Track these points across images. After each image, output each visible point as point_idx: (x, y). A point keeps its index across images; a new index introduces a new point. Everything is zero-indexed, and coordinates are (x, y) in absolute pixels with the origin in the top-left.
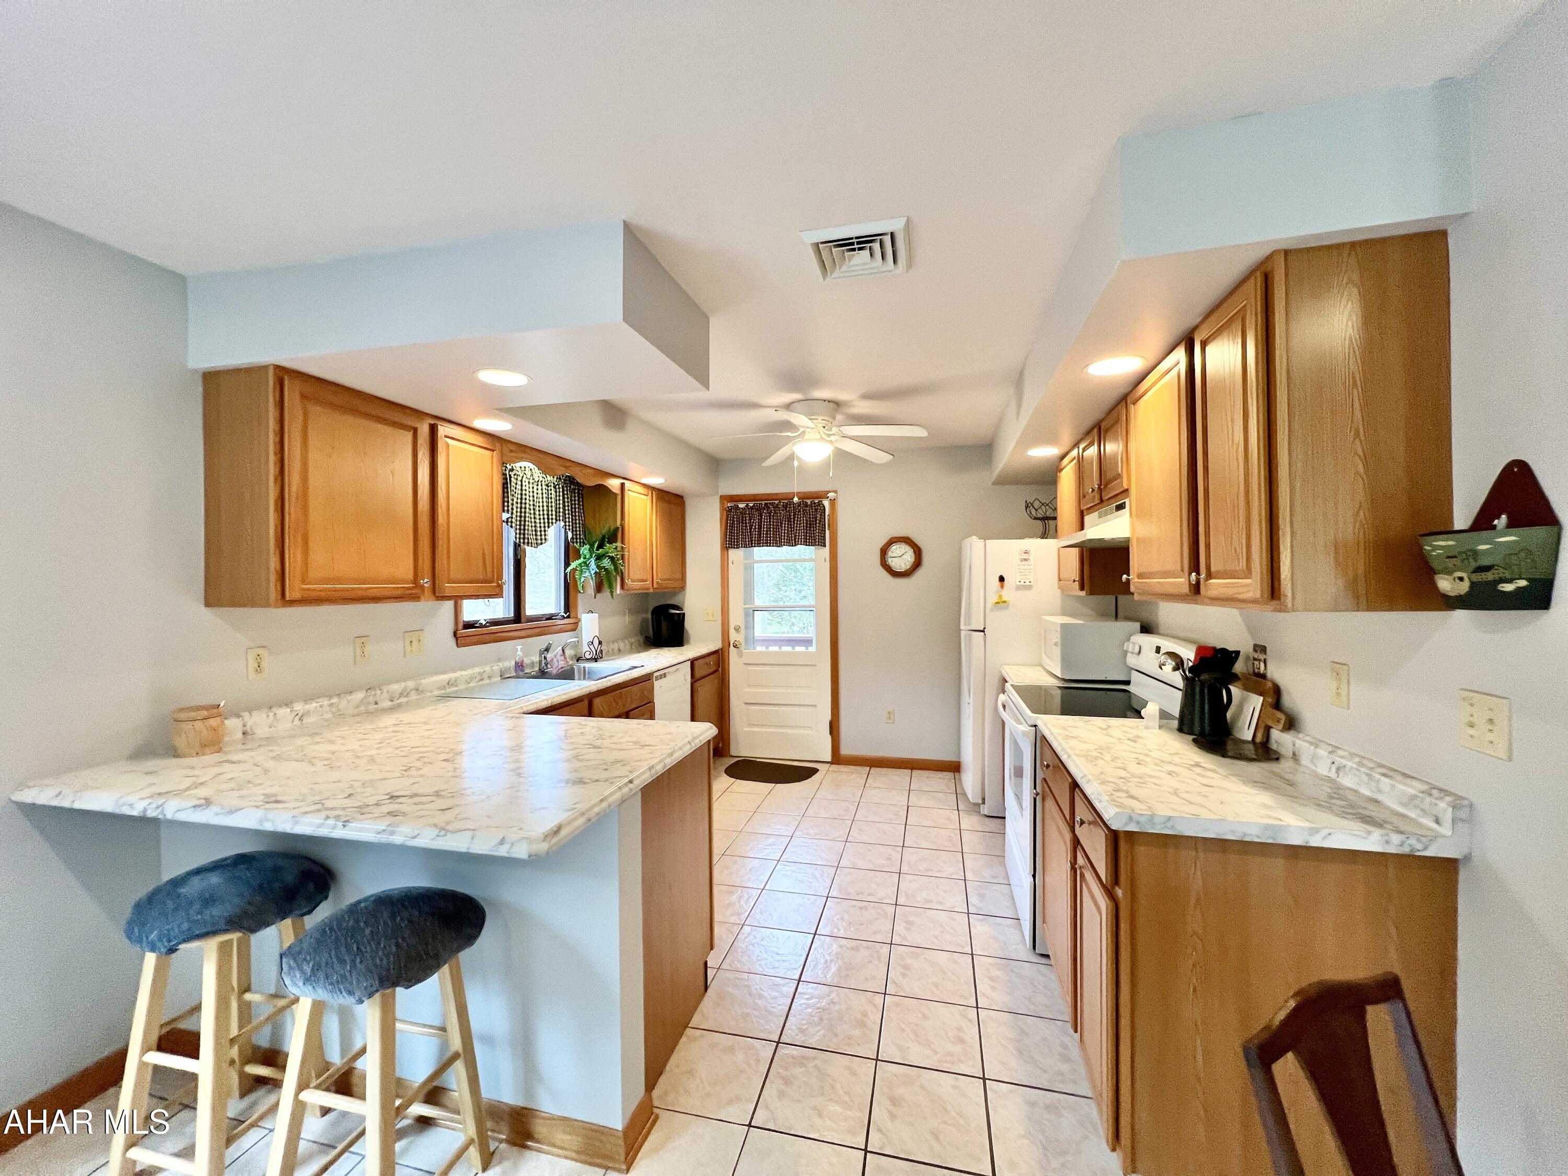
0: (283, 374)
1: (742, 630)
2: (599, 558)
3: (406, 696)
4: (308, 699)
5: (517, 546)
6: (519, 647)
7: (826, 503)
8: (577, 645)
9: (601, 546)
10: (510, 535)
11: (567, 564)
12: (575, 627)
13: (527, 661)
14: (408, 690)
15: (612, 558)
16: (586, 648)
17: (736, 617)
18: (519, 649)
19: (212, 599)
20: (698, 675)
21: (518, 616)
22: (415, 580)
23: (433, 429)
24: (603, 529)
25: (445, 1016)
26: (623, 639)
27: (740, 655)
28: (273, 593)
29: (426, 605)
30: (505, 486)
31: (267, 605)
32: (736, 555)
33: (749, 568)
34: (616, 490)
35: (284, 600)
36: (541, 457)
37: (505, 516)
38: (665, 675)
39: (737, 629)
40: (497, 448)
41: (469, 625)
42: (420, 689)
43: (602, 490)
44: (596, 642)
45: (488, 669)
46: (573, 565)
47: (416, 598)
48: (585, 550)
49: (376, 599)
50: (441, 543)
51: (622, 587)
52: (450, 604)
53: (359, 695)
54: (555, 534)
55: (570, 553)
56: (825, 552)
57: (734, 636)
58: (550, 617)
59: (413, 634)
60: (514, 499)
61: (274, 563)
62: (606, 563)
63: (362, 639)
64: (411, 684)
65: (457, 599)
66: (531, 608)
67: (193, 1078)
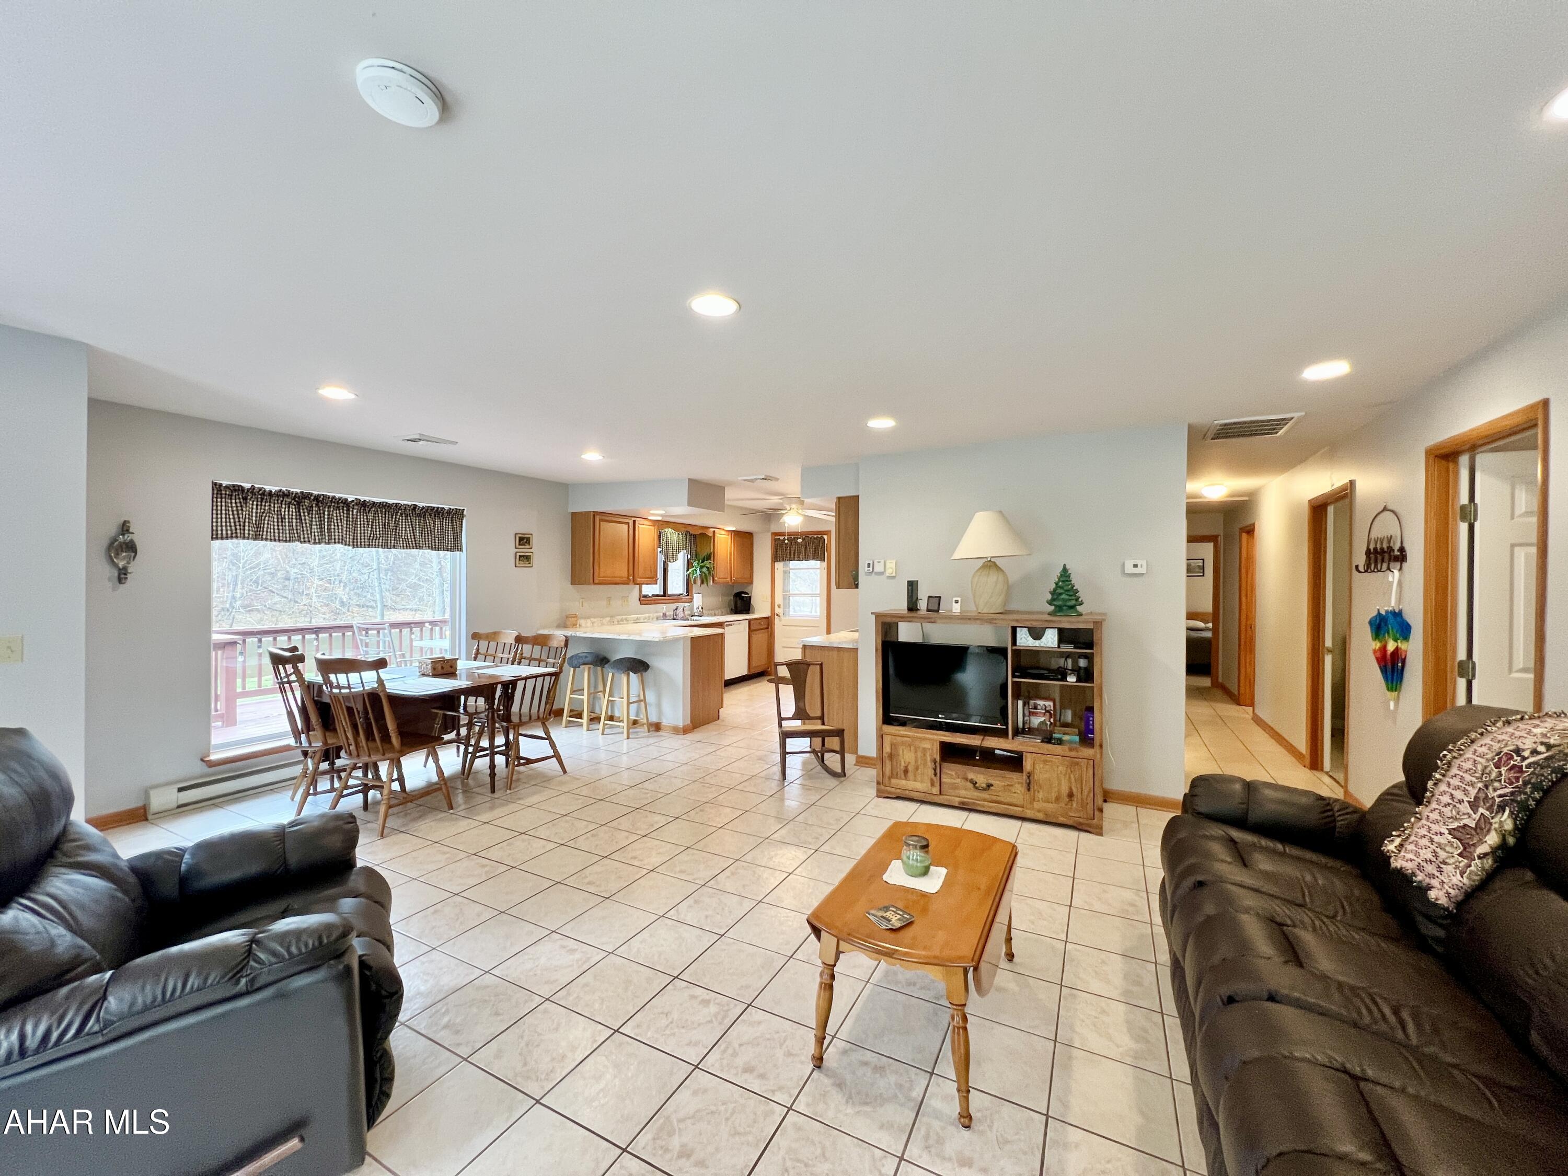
0: (595, 514)
1: (782, 606)
2: (702, 567)
3: (623, 621)
4: (594, 618)
5: (665, 562)
6: (665, 607)
7: (825, 537)
8: (692, 609)
9: (703, 562)
10: (661, 558)
11: (687, 571)
12: (691, 601)
13: (667, 614)
14: (623, 619)
15: (708, 568)
16: (695, 611)
17: (779, 600)
19: (573, 582)
20: (752, 628)
21: (665, 594)
22: (628, 578)
23: (634, 521)
24: (704, 554)
25: (639, 692)
26: (718, 609)
27: (780, 621)
28: (592, 581)
29: (631, 586)
30: (660, 537)
31: (589, 584)
32: (779, 566)
33: (786, 573)
34: (711, 535)
35: (594, 583)
36: (675, 526)
37: (659, 550)
38: (731, 625)
39: (779, 606)
40: (658, 525)
41: (645, 596)
42: (627, 619)
43: (704, 535)
44: (700, 608)
45: (651, 615)
46: (690, 571)
47: (628, 584)
48: (695, 564)
49: (615, 584)
50: (636, 563)
51: (713, 582)
52: (638, 586)
54: (682, 557)
55: (689, 565)
56: (825, 564)
57: (777, 610)
58: (679, 595)
59: (625, 598)
60: (663, 542)
61: (592, 571)
62: (705, 570)
63: (609, 599)
64: (624, 617)
65: (640, 585)
66: (670, 591)
67: (582, 700)
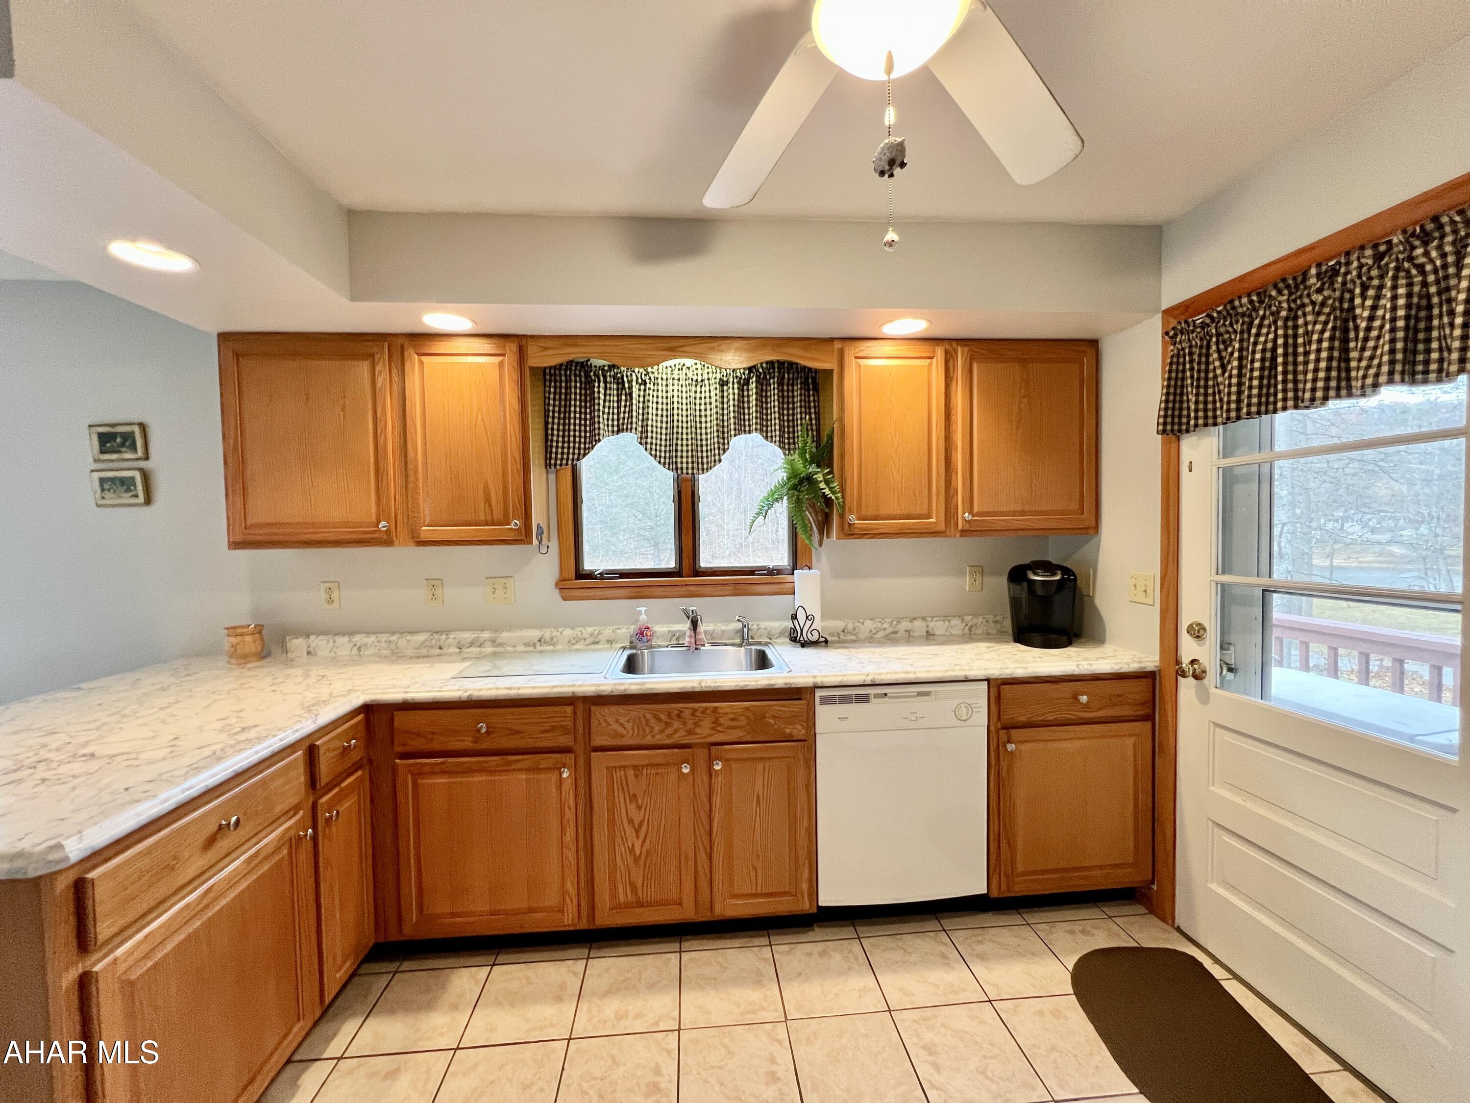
3: (480, 646)
4: (373, 633)
6: (643, 609)
14: (482, 640)
17: (1196, 603)
18: (643, 612)
27: (1204, 698)
39: (1196, 632)
40: (508, 351)
42: (498, 641)
53: (421, 637)
63: (434, 584)
